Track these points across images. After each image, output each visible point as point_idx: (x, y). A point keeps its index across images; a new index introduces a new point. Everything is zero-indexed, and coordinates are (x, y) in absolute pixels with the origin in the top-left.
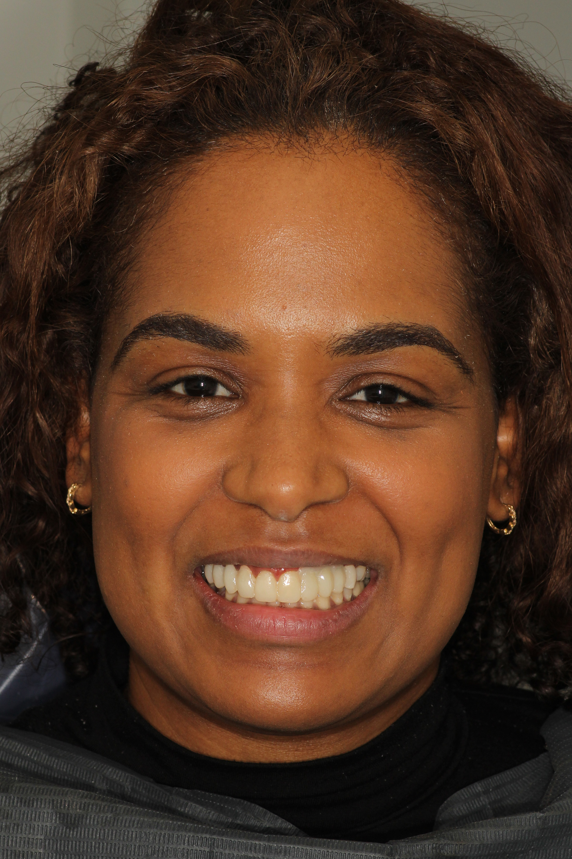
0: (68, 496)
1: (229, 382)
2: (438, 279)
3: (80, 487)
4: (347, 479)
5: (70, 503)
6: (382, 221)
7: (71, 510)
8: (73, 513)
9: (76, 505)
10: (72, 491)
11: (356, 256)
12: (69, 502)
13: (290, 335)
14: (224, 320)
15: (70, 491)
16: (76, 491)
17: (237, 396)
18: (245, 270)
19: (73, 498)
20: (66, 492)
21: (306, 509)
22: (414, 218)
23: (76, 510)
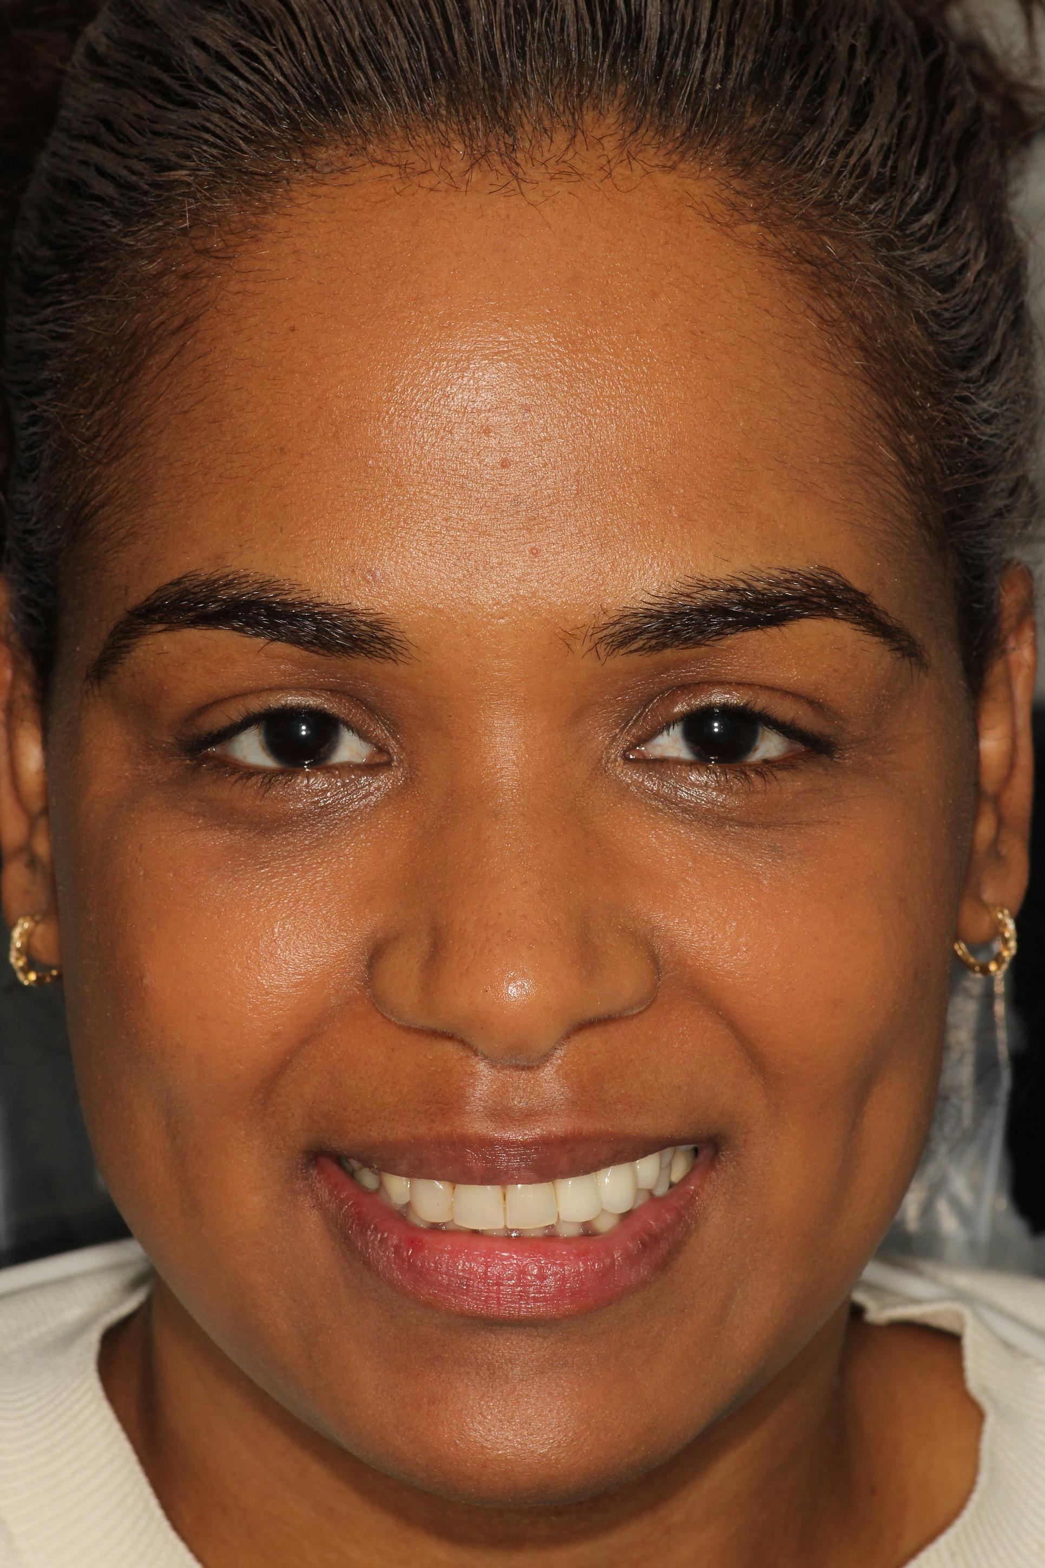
0: (12, 947)
1: (364, 721)
2: (836, 451)
3: (37, 923)
4: (654, 959)
5: (16, 961)
6: (702, 332)
7: (21, 976)
8: (26, 983)
9: (31, 965)
10: (21, 935)
11: (646, 421)
12: (17, 959)
13: (502, 618)
14: (346, 587)
15: (16, 933)
16: (28, 935)
17: (385, 758)
18: (389, 471)
19: (27, 951)
20: (8, 938)
21: (567, 1036)
22: (773, 317)
23: (33, 976)
